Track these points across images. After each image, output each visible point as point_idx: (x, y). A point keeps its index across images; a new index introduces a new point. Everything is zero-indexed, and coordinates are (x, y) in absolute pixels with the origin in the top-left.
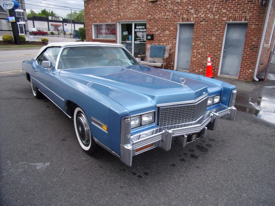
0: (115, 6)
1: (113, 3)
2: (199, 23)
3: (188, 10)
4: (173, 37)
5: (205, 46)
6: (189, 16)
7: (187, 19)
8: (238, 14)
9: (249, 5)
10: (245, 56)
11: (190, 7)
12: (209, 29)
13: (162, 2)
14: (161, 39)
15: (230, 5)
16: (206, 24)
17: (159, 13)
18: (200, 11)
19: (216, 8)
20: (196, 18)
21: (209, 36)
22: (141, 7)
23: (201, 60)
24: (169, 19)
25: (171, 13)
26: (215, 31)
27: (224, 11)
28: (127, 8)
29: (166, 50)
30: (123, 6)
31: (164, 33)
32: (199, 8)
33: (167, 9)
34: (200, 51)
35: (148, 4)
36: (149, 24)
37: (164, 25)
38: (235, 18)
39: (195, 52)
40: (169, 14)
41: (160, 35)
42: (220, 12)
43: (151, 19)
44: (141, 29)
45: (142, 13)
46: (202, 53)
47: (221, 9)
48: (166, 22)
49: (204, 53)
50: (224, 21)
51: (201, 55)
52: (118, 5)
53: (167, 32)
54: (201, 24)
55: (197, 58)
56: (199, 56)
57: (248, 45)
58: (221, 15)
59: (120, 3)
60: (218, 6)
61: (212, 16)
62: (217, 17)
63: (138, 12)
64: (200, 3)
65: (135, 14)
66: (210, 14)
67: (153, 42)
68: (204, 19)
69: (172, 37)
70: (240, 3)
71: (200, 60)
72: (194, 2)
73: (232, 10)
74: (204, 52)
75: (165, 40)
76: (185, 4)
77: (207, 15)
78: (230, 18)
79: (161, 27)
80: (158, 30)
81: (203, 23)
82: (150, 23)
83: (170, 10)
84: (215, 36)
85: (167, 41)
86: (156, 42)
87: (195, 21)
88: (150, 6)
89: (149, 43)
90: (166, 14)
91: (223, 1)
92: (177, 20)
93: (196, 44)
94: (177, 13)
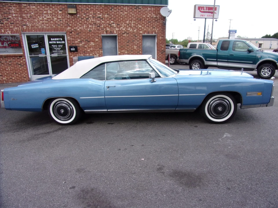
0: (14, 13)
1: (12, 10)
2: (122, 35)
3: (110, 24)
4: (100, 47)
6: (112, 29)
7: (111, 32)
8: (150, 29)
9: (156, 23)
10: (159, 59)
11: (112, 22)
12: (131, 40)
13: (82, 16)
14: (87, 51)
15: (144, 23)
16: (128, 36)
17: (80, 25)
18: (121, 25)
19: (133, 23)
20: (118, 31)
21: (131, 45)
22: (57, 19)
24: (93, 32)
25: (94, 26)
26: (135, 41)
27: (140, 26)
28: (37, 18)
30: (29, 15)
31: (89, 45)
32: (120, 23)
33: (89, 22)
35: (65, 15)
36: (70, 36)
37: (88, 37)
38: (148, 32)
40: (92, 26)
41: (85, 46)
42: (137, 27)
43: (72, 31)
44: (58, 41)
45: (59, 24)
47: (137, 25)
48: (89, 34)
50: (141, 34)
52: (20, 14)
53: (92, 44)
55: (124, 64)
57: (159, 50)
58: (139, 30)
59: (23, 11)
60: (135, 22)
61: (131, 30)
62: (135, 31)
63: (53, 23)
64: (120, 19)
65: (48, 25)
66: (130, 28)
67: (77, 54)
68: (126, 32)
69: (98, 47)
70: (150, 21)
71: (127, 66)
72: (115, 18)
73: (146, 26)
75: (90, 50)
76: (107, 19)
77: (127, 29)
78: (145, 31)
79: (84, 39)
80: (81, 42)
81: (125, 35)
82: (71, 35)
83: (92, 23)
84: (136, 45)
85: (93, 52)
86: (81, 54)
87: (118, 34)
88: (68, 18)
89: (73, 55)
90: (89, 26)
91: (138, 19)
92: (100, 32)
93: (122, 53)
94: (100, 26)
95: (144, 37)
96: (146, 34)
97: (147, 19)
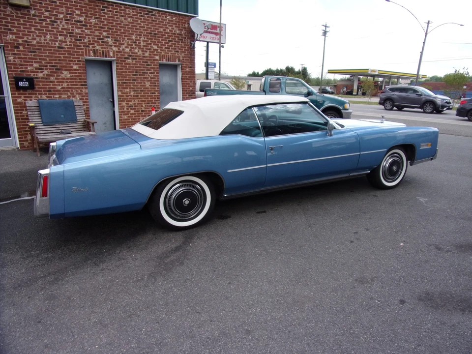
3: (102, 37)
4: (81, 82)
5: (137, 96)
6: (105, 48)
7: (103, 52)
8: (171, 53)
9: (180, 43)
11: (105, 34)
12: (139, 70)
13: (43, 13)
14: (55, 88)
15: (160, 41)
16: (134, 62)
17: (38, 34)
18: (121, 42)
19: (143, 41)
20: (117, 52)
21: (140, 80)
23: (135, 116)
24: (66, 49)
25: (68, 39)
26: (147, 73)
27: (155, 47)
29: (75, 107)
31: (59, 76)
32: (120, 38)
33: (58, 28)
34: (131, 104)
36: (15, 54)
37: (56, 60)
38: (169, 58)
39: (124, 106)
40: (65, 39)
41: (49, 79)
42: (149, 47)
43: (20, 44)
46: (135, 106)
47: (150, 44)
48: (59, 54)
49: (137, 106)
50: (157, 60)
51: (134, 109)
53: (66, 74)
54: (126, 62)
55: (130, 115)
56: (132, 112)
58: (153, 52)
60: (146, 39)
61: (140, 53)
62: (147, 54)
64: (120, 30)
66: (137, 48)
67: (33, 94)
68: (130, 56)
69: (79, 82)
70: (171, 39)
71: (134, 118)
72: (110, 27)
73: (164, 47)
74: (138, 104)
75: (62, 88)
76: (94, 27)
77: (133, 49)
78: (163, 57)
79: (48, 63)
80: (42, 69)
81: (129, 61)
82: (16, 52)
83: (65, 31)
84: (149, 81)
85: (69, 91)
86: (41, 94)
87: (117, 58)
88: (7, 13)
89: (23, 96)
90: (58, 38)
91: (151, 34)
92: (83, 52)
93: (124, 93)
94: (81, 40)
95: (162, 66)
96: (165, 62)
97: (166, 35)
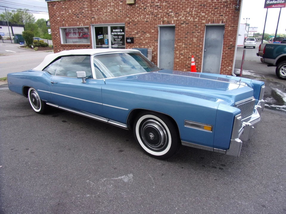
0: (87, 8)
1: (85, 5)
2: (180, 26)
3: (168, 13)
4: (155, 39)
5: (187, 48)
6: (169, 19)
7: (168, 21)
8: (216, 18)
9: (225, 9)
10: (224, 55)
11: (170, 10)
12: (190, 31)
13: (140, 5)
14: (142, 42)
15: (208, 9)
17: (138, 16)
18: (180, 14)
19: (195, 11)
20: (176, 20)
21: (190, 38)
22: (118, 10)
23: (184, 60)
24: (149, 22)
25: (151, 16)
26: (196, 32)
27: (203, 14)
28: (102, 11)
29: (148, 52)
30: (96, 8)
31: (144, 36)
32: (179, 12)
33: (146, 12)
34: (182, 52)
35: (125, 6)
36: (128, 27)
37: (144, 28)
38: (213, 21)
39: (177, 54)
40: (149, 16)
41: (140, 38)
42: (199, 15)
43: (130, 22)
44: (119, 32)
45: (119, 15)
46: (184, 54)
47: (200, 12)
48: (146, 25)
49: (186, 54)
50: (204, 23)
51: (183, 56)
52: (90, 7)
53: (148, 35)
54: (182, 26)
55: (180, 59)
56: (182, 57)
57: (226, 45)
58: (201, 18)
59: (93, 5)
60: (197, 10)
61: (192, 19)
62: (196, 20)
63: (115, 15)
64: (180, 6)
65: (111, 17)
66: (190, 17)
67: (133, 45)
68: (185, 22)
69: (154, 39)
70: (217, 7)
71: (183, 61)
72: (174, 6)
73: (210, 13)
74: (186, 53)
75: (146, 42)
76: (165, 7)
77: (187, 18)
78: (209, 21)
79: (141, 30)
80: (138, 33)
81: (183, 25)
82: (129, 26)
83: (149, 12)
84: (196, 38)
85: (148, 44)
86: (136, 45)
87: (176, 24)
88: (128, 8)
89: (129, 46)
90: (146, 16)
91: (201, 5)
92: (157, 23)
93: (178, 46)
94: (157, 16)
95: (208, 27)
96: (210, 24)
97: (214, 4)
